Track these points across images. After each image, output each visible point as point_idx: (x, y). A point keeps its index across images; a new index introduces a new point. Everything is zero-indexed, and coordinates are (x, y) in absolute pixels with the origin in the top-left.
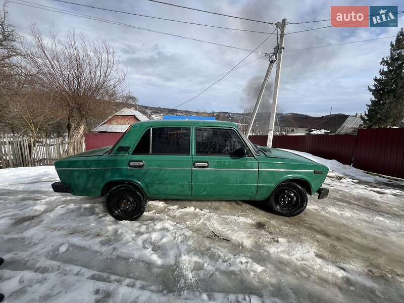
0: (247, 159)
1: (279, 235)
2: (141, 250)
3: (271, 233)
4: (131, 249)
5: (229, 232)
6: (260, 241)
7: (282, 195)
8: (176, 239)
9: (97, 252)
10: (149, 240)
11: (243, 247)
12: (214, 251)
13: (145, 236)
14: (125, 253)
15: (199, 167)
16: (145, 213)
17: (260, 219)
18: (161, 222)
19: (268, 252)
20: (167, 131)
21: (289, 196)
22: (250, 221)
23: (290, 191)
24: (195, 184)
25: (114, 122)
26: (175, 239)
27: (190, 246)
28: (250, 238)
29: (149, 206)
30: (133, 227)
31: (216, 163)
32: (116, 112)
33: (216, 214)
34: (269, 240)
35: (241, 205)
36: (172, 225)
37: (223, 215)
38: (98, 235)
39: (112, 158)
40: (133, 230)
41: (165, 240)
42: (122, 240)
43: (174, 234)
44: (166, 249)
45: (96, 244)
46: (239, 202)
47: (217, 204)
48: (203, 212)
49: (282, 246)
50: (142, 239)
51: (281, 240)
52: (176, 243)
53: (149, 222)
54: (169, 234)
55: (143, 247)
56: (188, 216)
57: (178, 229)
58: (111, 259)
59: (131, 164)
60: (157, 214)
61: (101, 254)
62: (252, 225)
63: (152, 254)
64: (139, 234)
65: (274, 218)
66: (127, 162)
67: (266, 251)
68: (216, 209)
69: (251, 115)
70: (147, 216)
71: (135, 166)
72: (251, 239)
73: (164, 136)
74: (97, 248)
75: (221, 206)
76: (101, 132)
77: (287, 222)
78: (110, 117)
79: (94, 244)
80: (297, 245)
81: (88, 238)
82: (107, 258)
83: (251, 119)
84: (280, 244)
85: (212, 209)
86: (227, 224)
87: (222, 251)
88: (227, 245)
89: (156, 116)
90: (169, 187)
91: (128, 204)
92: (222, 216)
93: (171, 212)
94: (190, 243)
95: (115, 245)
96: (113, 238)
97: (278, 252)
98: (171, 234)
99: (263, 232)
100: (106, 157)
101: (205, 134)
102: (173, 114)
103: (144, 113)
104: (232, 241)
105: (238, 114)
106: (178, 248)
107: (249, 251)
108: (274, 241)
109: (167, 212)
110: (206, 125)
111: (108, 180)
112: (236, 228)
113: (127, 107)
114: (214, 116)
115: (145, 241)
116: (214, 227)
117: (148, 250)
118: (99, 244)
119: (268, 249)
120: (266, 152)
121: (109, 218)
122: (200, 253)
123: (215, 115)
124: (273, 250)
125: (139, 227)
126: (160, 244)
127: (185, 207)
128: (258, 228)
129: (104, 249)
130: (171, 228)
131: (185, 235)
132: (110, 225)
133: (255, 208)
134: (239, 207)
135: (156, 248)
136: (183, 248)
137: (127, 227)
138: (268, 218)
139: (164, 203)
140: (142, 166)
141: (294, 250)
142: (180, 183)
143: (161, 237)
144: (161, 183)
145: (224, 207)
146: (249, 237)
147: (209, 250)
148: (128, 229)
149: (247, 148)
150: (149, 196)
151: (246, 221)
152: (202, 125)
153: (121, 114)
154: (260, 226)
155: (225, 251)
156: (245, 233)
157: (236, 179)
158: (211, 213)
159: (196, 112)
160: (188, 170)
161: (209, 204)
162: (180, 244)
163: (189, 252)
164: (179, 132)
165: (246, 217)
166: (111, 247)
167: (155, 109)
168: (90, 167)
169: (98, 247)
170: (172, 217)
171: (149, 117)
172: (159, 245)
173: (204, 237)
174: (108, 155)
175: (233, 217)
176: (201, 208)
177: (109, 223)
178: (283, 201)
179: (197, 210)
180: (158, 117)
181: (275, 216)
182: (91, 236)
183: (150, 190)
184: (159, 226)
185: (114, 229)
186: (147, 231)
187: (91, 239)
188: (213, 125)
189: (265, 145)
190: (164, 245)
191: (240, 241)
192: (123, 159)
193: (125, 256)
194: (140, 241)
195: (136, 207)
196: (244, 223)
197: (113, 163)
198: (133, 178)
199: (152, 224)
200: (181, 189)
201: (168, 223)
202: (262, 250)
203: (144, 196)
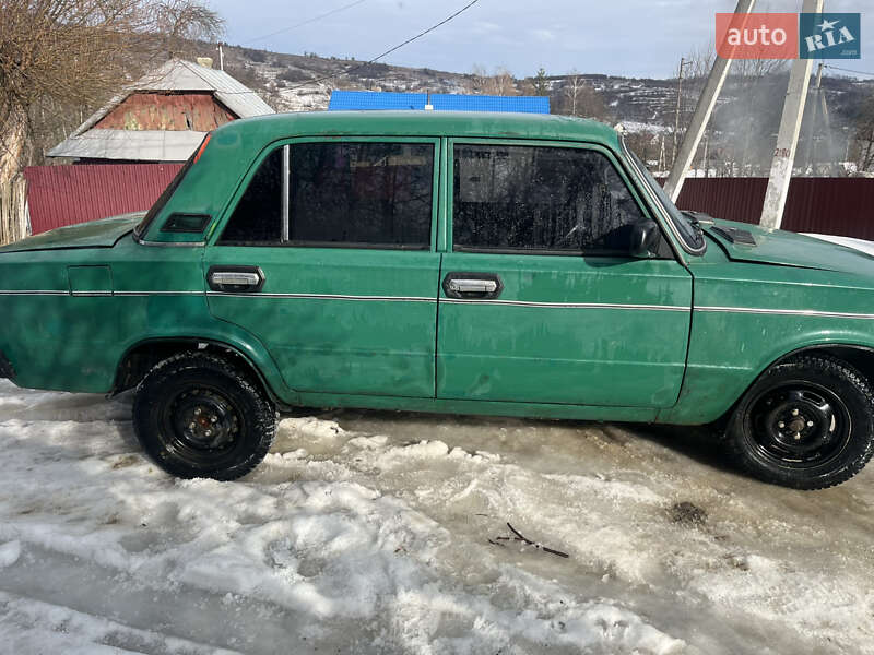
0: (648, 268)
1: (753, 546)
2: (260, 570)
3: (722, 539)
4: (225, 564)
5: (569, 527)
6: (680, 561)
7: (783, 407)
8: (380, 542)
9: (115, 571)
10: (288, 543)
11: (613, 577)
12: (511, 584)
13: (274, 529)
14: (207, 577)
15: (465, 295)
16: (268, 458)
17: (687, 492)
18: (328, 489)
19: (705, 597)
20: (347, 157)
21: (809, 413)
22: (648, 496)
23: (816, 394)
24: (451, 358)
25: (131, 119)
26: (375, 539)
27: (428, 564)
28: (641, 551)
29: (284, 436)
30: (230, 501)
31: (529, 282)
32: (136, 78)
33: (523, 467)
34: (711, 560)
35: (622, 444)
36: (367, 499)
37: (550, 473)
38: (114, 522)
39: (147, 256)
40: (230, 510)
41: (340, 544)
42: (193, 538)
43: (372, 528)
44: (346, 571)
45: (109, 546)
46: (619, 433)
47: (531, 435)
48: (477, 459)
49: (757, 580)
50: (263, 539)
51: (756, 561)
52: (381, 556)
53: (285, 485)
54: (354, 526)
55: (267, 563)
56: (421, 472)
57: (386, 512)
58: (164, 595)
59: (218, 278)
60: (312, 464)
61: (129, 577)
62: (657, 510)
63: (298, 582)
64: (252, 521)
65: (741, 493)
66: (201, 272)
67: (695, 593)
68: (527, 453)
69: (702, 84)
70: (276, 468)
71: (229, 288)
72: (645, 555)
73: (336, 178)
74: (115, 558)
75: (545, 443)
76: (85, 161)
77: (794, 508)
78: (115, 99)
79: (104, 546)
80: (814, 582)
81: (80, 529)
82: (149, 591)
83: (700, 104)
84: (754, 574)
85: (511, 450)
86: (563, 501)
87: (536, 584)
88: (556, 568)
89: (300, 94)
90: (354, 365)
91: (209, 421)
92: (548, 476)
93: (361, 455)
94: (428, 555)
95: (173, 553)
96: (163, 531)
97: (740, 600)
98: (363, 526)
99: (695, 534)
100: (123, 252)
101: (503, 171)
102: (368, 85)
103: (249, 80)
104: (577, 557)
105: (649, 83)
106: (385, 569)
107: (635, 590)
108: (732, 563)
109: (347, 457)
110: (494, 132)
111: (136, 335)
112: (594, 517)
113: (182, 57)
114: (541, 92)
115: (272, 546)
116: (514, 512)
117: (285, 572)
118: (120, 546)
119: (703, 588)
120: (731, 240)
121: (147, 469)
122: (460, 587)
123: (550, 86)
124: (722, 591)
125: (253, 499)
126: (324, 554)
127: (413, 443)
128: (677, 519)
129: (137, 562)
130: (362, 509)
131: (410, 532)
132: (150, 491)
133: (672, 454)
134: (614, 447)
135: (311, 567)
136: (405, 569)
137: (211, 498)
138: (720, 491)
139: (336, 425)
140: (257, 288)
141: (799, 594)
142: (392, 352)
143: (326, 533)
144: (326, 351)
145: (558, 446)
146: (640, 549)
147: (494, 581)
148: (211, 507)
149: (653, 224)
150: (281, 395)
151: (636, 496)
152: (479, 132)
153: (156, 88)
154: (686, 513)
155: (549, 585)
156: (627, 534)
157: (605, 342)
158: (506, 463)
159: (466, 76)
160: (426, 304)
161: (502, 433)
162: (393, 557)
163: (423, 581)
164: (394, 161)
165: (635, 482)
166: (159, 559)
167: (296, 60)
168: (70, 286)
169: (118, 555)
170: (367, 474)
171: (272, 97)
172: (323, 559)
173: (480, 541)
174: (133, 243)
175: (588, 481)
176: (470, 446)
177: (148, 486)
178: (781, 430)
179: (458, 453)
180: (307, 99)
181: (749, 483)
182: (87, 523)
183: (287, 373)
184: (319, 499)
185: (165, 504)
186: (280, 515)
187: (91, 533)
188: (523, 133)
189: (754, 215)
190: (338, 558)
191: (607, 558)
192: (188, 260)
193: (209, 585)
194: (256, 543)
195: (238, 434)
196: (627, 502)
197: (154, 272)
198: (224, 329)
199: (296, 493)
200: (399, 374)
201: (351, 490)
202: (683, 589)
203: (264, 397)
